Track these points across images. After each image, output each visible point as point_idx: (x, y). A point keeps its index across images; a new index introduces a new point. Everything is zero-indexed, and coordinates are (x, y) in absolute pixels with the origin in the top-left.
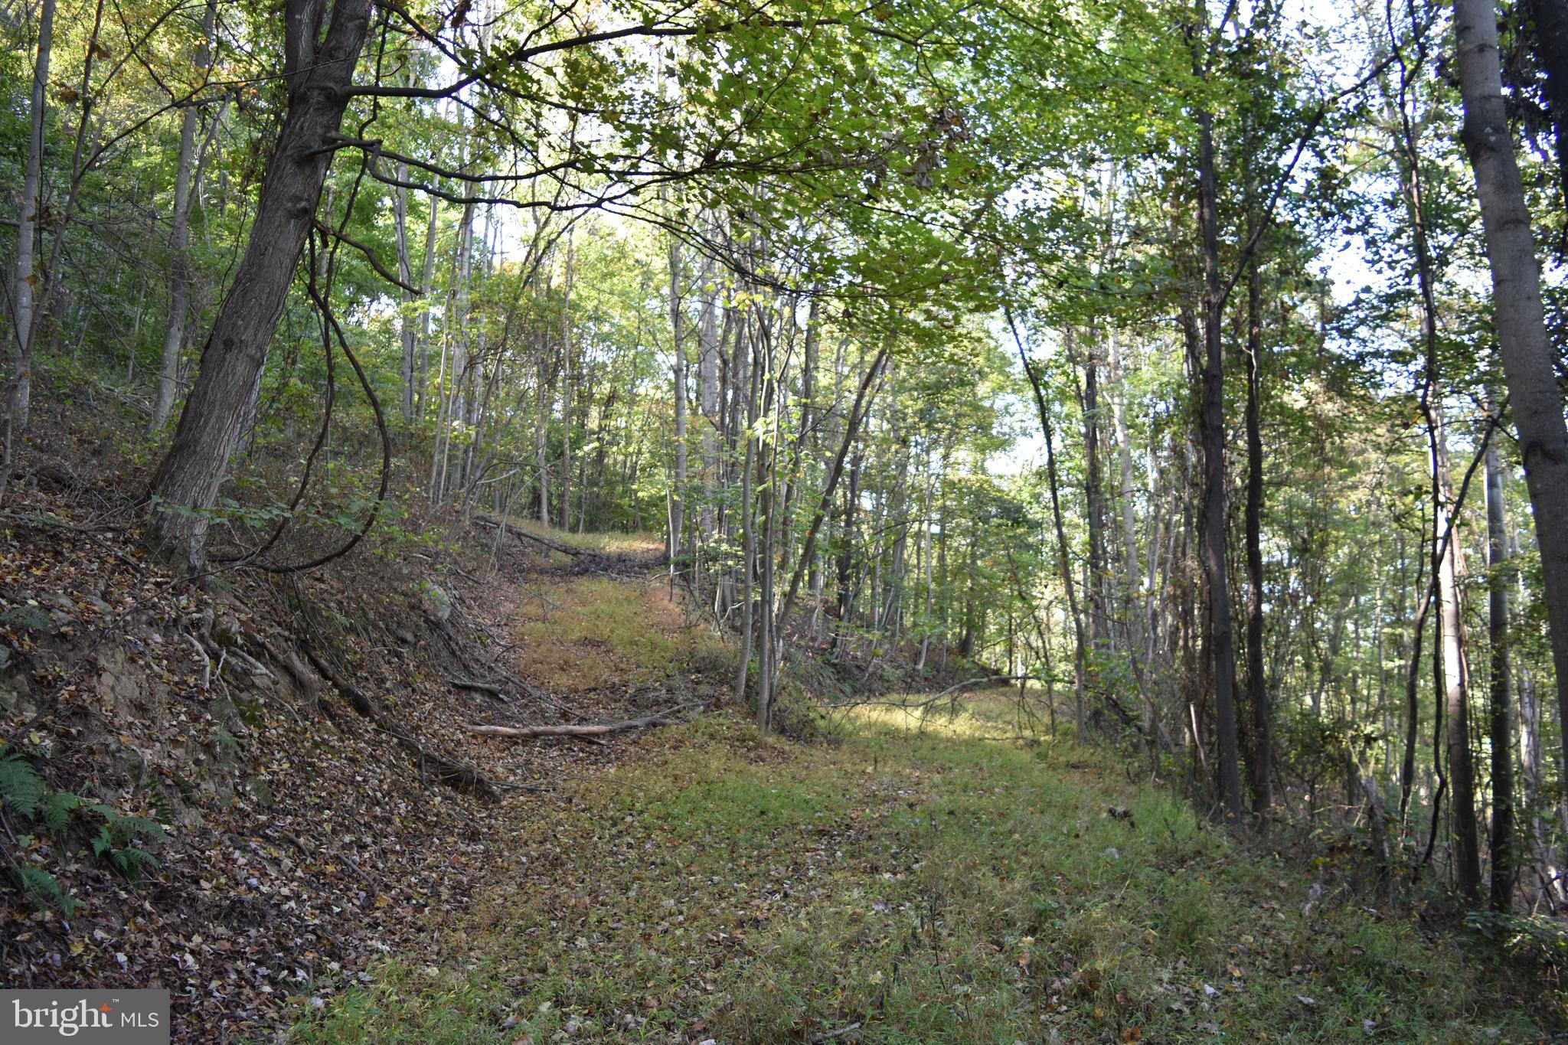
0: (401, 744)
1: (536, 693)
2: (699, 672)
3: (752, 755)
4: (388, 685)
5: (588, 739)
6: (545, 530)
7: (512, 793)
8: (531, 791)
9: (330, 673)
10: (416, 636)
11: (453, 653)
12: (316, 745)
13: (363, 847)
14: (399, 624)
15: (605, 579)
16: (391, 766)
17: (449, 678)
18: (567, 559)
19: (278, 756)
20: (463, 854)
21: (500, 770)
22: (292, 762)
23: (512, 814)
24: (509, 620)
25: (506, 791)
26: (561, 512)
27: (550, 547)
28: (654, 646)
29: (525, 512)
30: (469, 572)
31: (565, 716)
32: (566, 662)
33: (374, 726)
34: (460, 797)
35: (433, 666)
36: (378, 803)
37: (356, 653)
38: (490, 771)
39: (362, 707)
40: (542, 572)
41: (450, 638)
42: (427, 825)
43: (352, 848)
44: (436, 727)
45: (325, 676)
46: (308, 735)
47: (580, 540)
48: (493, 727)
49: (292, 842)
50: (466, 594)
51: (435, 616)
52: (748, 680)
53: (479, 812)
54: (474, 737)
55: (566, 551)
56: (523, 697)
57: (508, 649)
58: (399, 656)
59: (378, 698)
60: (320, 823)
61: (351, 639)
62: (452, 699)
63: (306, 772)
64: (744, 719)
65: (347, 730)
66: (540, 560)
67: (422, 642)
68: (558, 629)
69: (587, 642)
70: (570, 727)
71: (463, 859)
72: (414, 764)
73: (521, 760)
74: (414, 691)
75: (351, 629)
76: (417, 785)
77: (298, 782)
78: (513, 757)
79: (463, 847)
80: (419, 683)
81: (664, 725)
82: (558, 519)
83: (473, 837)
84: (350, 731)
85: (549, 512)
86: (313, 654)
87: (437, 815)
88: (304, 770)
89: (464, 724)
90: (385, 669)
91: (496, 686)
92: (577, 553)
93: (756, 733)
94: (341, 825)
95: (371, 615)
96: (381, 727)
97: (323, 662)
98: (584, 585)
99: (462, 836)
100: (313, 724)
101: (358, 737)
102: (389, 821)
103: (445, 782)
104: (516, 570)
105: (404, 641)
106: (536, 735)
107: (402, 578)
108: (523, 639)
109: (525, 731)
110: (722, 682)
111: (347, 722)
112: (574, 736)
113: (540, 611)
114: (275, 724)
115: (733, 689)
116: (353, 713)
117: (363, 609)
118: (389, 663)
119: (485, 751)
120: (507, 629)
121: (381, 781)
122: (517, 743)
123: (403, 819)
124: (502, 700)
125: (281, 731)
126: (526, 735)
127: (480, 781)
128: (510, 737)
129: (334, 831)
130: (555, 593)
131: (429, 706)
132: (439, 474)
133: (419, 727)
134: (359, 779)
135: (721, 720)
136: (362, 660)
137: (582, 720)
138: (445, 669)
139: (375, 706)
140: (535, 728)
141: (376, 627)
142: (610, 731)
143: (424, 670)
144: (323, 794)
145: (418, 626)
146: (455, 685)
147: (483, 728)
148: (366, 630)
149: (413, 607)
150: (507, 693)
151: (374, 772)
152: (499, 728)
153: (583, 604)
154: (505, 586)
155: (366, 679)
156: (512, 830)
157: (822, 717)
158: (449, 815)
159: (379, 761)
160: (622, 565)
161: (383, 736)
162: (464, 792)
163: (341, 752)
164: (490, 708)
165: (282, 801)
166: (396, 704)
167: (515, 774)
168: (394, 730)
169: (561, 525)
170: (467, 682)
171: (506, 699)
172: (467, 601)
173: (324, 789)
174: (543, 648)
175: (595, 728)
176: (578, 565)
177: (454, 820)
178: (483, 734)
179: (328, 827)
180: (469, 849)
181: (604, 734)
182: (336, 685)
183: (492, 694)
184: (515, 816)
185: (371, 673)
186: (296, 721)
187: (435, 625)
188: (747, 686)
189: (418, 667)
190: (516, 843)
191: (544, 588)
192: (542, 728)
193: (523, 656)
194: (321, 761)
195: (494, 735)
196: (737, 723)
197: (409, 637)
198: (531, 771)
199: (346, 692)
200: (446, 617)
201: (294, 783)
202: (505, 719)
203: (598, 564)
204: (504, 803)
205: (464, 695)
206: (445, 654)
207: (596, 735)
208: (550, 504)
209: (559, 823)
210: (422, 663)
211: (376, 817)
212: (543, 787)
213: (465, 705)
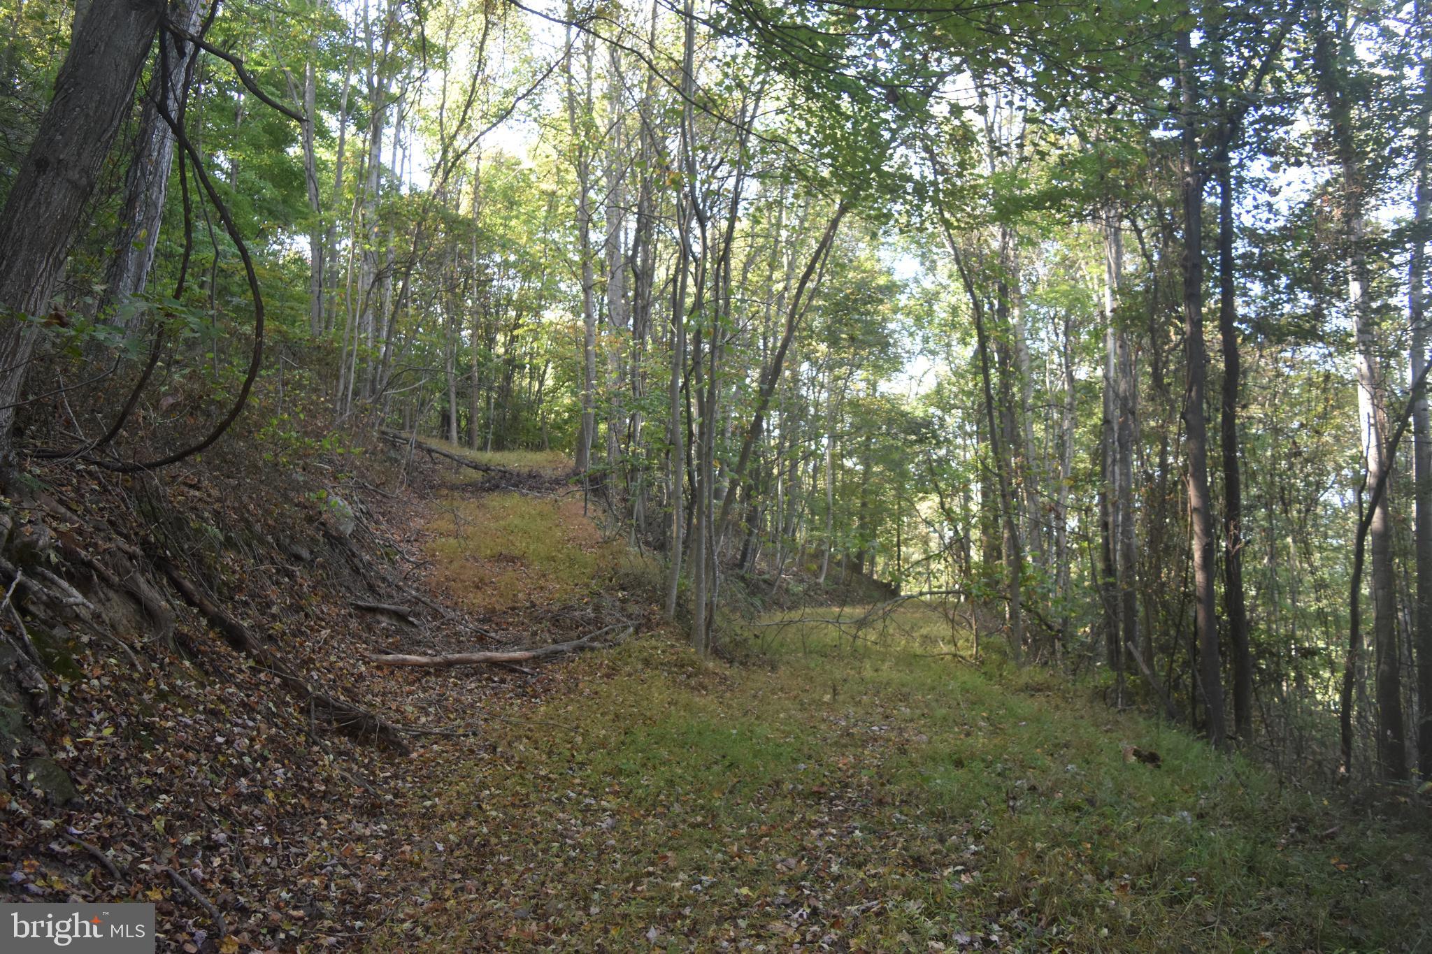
0: (285, 685)
1: (451, 614)
2: (624, 589)
3: (693, 682)
4: (275, 609)
5: (509, 666)
6: (454, 448)
7: (423, 741)
8: (446, 737)
9: (197, 598)
10: (312, 552)
11: (356, 571)
12: (162, 696)
13: (214, 847)
14: (292, 538)
15: (516, 495)
16: (269, 717)
17: (351, 600)
18: (477, 476)
19: (97, 718)
20: (359, 839)
21: (409, 709)
22: (117, 726)
23: (424, 772)
24: (420, 536)
25: (416, 737)
26: (469, 433)
27: (460, 463)
28: (572, 562)
29: (434, 433)
30: (378, 486)
31: (482, 640)
32: (481, 580)
33: (251, 663)
34: (358, 749)
35: (334, 586)
36: (245, 773)
37: (234, 572)
38: (397, 710)
39: (236, 640)
40: (453, 488)
41: (354, 555)
42: (311, 796)
43: (195, 854)
44: (333, 658)
45: (191, 602)
46: (151, 683)
47: (489, 456)
48: (401, 656)
49: (94, 858)
50: (373, 508)
51: (337, 529)
52: (679, 597)
53: (382, 769)
54: (379, 668)
55: (475, 468)
56: (434, 619)
57: (418, 566)
58: (291, 575)
59: (261, 627)
60: (148, 819)
61: (229, 557)
62: (353, 624)
63: (140, 738)
64: (677, 640)
65: (212, 671)
66: (451, 477)
67: (320, 559)
68: (471, 545)
69: (500, 558)
70: (488, 654)
71: (359, 849)
72: (302, 711)
73: (434, 695)
74: (307, 615)
75: (229, 543)
76: (302, 739)
77: (123, 755)
78: (424, 691)
79: (359, 829)
80: (315, 606)
81: (592, 649)
82: (467, 439)
83: (372, 810)
84: (217, 672)
85: (458, 433)
86: (175, 574)
87: (327, 781)
88: (136, 735)
89: (367, 654)
90: (272, 593)
91: (405, 608)
92: (487, 469)
93: (694, 658)
94: (180, 817)
95: (258, 527)
96: (261, 663)
97: (188, 584)
98: (494, 501)
99: (360, 811)
100: (162, 667)
101: (227, 679)
102: (257, 798)
103: (339, 732)
104: (425, 486)
105: (298, 558)
106: (449, 664)
107: (298, 488)
108: (434, 555)
109: (438, 659)
110: (650, 601)
111: (212, 660)
112: (493, 664)
113: (452, 526)
114: (98, 672)
115: (663, 607)
116: (222, 647)
117: (247, 521)
118: (278, 583)
119: (392, 685)
120: (417, 544)
121: (252, 740)
122: (428, 673)
123: (279, 792)
124: (412, 623)
125: (105, 681)
126: (439, 664)
127: (384, 729)
128: (421, 666)
129: (169, 829)
130: (467, 508)
131: (325, 633)
132: (346, 388)
133: (311, 660)
134: (220, 739)
135: (653, 642)
136: (241, 581)
137: (500, 644)
138: (348, 588)
139: (252, 637)
140: (449, 656)
141: (262, 541)
142: (534, 657)
143: (321, 591)
144: (161, 770)
145: (313, 540)
146: (358, 607)
147: (390, 657)
148: (249, 546)
149: (310, 520)
150: (417, 615)
151: (245, 727)
152: (408, 657)
153: (497, 519)
154: (415, 501)
155: (246, 604)
156: (424, 797)
157: (756, 636)
158: (344, 779)
159: (253, 710)
160: (531, 482)
161: (262, 676)
162: (365, 742)
163: (197, 703)
164: (397, 632)
165: (90, 790)
166: (284, 633)
167: (427, 714)
168: (275, 668)
169: (470, 444)
170: (371, 602)
171: (416, 622)
172: (375, 516)
173: (160, 760)
174: (456, 565)
175: (517, 655)
176: (489, 481)
177: (349, 786)
178: (389, 664)
179: (159, 824)
180: (368, 832)
181: (526, 660)
182: (203, 612)
183: (401, 617)
184: (428, 778)
185: (252, 596)
186: (133, 666)
187: (335, 540)
188: (678, 604)
189: (314, 587)
190: (428, 819)
191: (456, 504)
192: (457, 656)
193: (436, 574)
194: (165, 717)
195: (401, 665)
196: (672, 646)
197: (305, 554)
198: (446, 709)
199: (216, 621)
200: (349, 531)
201: (116, 758)
202: (416, 645)
203: (508, 480)
204: (414, 755)
205: (369, 618)
206: (347, 572)
207: (519, 662)
208: (459, 425)
209: (483, 786)
210: (318, 582)
211: (239, 795)
212: (461, 731)
213: (370, 629)
